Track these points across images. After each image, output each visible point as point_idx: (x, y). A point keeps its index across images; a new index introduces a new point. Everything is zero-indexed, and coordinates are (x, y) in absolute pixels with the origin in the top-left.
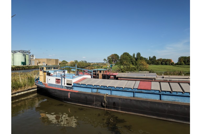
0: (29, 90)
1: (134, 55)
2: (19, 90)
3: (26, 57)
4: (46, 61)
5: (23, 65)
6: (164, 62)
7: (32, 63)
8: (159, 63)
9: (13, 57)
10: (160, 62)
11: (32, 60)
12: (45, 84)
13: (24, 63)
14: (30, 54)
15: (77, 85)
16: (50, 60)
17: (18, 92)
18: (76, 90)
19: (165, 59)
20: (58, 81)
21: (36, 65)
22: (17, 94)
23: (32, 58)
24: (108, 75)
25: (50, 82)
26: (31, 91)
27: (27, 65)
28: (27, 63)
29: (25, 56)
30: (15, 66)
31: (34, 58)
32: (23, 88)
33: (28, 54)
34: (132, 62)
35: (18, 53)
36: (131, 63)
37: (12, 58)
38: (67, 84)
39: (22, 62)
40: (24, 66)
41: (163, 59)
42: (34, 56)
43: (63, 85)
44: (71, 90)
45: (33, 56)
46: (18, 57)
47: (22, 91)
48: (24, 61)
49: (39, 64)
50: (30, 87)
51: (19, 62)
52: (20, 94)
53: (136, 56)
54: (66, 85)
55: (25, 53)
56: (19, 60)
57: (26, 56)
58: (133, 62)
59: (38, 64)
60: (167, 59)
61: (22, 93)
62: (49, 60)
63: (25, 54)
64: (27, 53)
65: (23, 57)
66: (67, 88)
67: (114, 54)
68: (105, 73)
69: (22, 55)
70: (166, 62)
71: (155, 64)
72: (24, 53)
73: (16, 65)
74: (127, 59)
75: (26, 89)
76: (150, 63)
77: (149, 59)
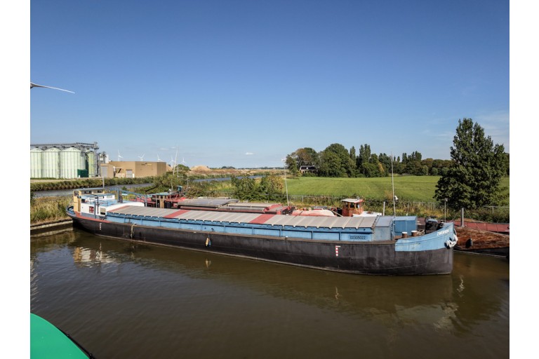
0: (60, 221)
1: (353, 150)
2: (47, 221)
3: (87, 157)
4: (133, 167)
5: (81, 176)
6: (437, 167)
7: (102, 172)
8: (423, 170)
9: (59, 158)
10: (426, 168)
11: (101, 165)
12: (79, 214)
13: (84, 173)
14: (98, 151)
15: (111, 214)
16: (144, 164)
17: (45, 224)
18: (110, 220)
19: (439, 161)
20: (92, 209)
21: (111, 177)
22: (43, 227)
23: (101, 159)
24: (170, 202)
25: (83, 211)
26: (64, 223)
27: (90, 177)
28: (90, 173)
29: (86, 155)
30: (63, 179)
31: (107, 161)
32: (52, 218)
33: (93, 150)
34: (346, 168)
35: (71, 149)
36: (345, 170)
37: (57, 160)
38: (102, 213)
39: (78, 170)
40: (85, 179)
41: (435, 161)
42: (107, 156)
43: (97, 214)
44: (105, 221)
45: (104, 156)
46: (69, 158)
47: (50, 223)
48: (83, 168)
49: (118, 175)
50: (62, 218)
51: (73, 171)
52: (47, 226)
53: (357, 154)
54: (99, 214)
55: (86, 149)
56: (73, 165)
57: (89, 155)
58: (350, 169)
59: (115, 175)
60: (444, 160)
61: (51, 225)
62: (141, 165)
63: (87, 151)
64: (91, 149)
65: (82, 158)
66: (101, 218)
67: (306, 148)
68: (167, 200)
69: (79, 154)
70: (442, 168)
71: (414, 173)
72: (84, 149)
73: (66, 177)
74: (333, 160)
75: (55, 220)
76: (401, 171)
77: (403, 160)
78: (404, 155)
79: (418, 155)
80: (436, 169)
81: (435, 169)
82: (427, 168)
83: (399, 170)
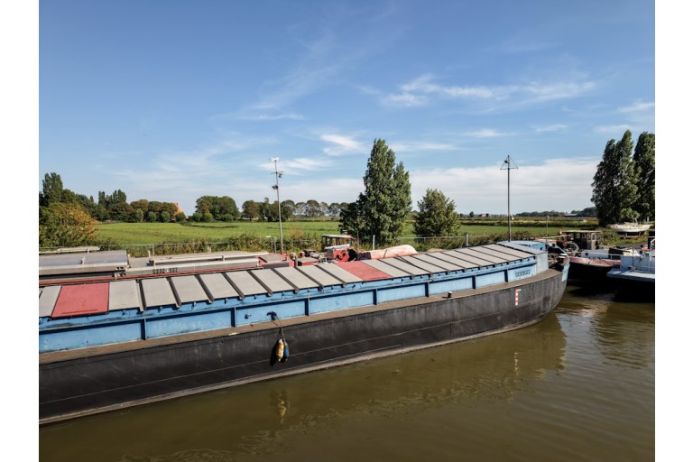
6: (154, 211)
8: (137, 215)
10: (140, 212)
19: (157, 204)
41: (151, 203)
60: (162, 202)
70: (160, 211)
71: (124, 220)
76: (102, 217)
77: (100, 202)
78: (102, 195)
79: (120, 196)
80: (154, 214)
81: (151, 214)
82: (142, 212)
83: (98, 216)
